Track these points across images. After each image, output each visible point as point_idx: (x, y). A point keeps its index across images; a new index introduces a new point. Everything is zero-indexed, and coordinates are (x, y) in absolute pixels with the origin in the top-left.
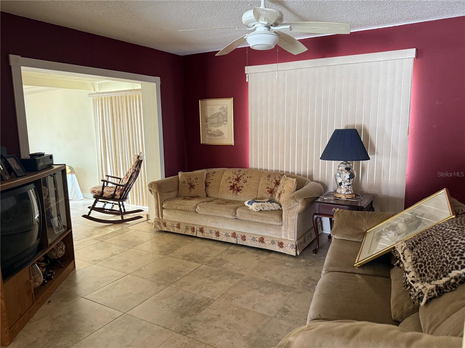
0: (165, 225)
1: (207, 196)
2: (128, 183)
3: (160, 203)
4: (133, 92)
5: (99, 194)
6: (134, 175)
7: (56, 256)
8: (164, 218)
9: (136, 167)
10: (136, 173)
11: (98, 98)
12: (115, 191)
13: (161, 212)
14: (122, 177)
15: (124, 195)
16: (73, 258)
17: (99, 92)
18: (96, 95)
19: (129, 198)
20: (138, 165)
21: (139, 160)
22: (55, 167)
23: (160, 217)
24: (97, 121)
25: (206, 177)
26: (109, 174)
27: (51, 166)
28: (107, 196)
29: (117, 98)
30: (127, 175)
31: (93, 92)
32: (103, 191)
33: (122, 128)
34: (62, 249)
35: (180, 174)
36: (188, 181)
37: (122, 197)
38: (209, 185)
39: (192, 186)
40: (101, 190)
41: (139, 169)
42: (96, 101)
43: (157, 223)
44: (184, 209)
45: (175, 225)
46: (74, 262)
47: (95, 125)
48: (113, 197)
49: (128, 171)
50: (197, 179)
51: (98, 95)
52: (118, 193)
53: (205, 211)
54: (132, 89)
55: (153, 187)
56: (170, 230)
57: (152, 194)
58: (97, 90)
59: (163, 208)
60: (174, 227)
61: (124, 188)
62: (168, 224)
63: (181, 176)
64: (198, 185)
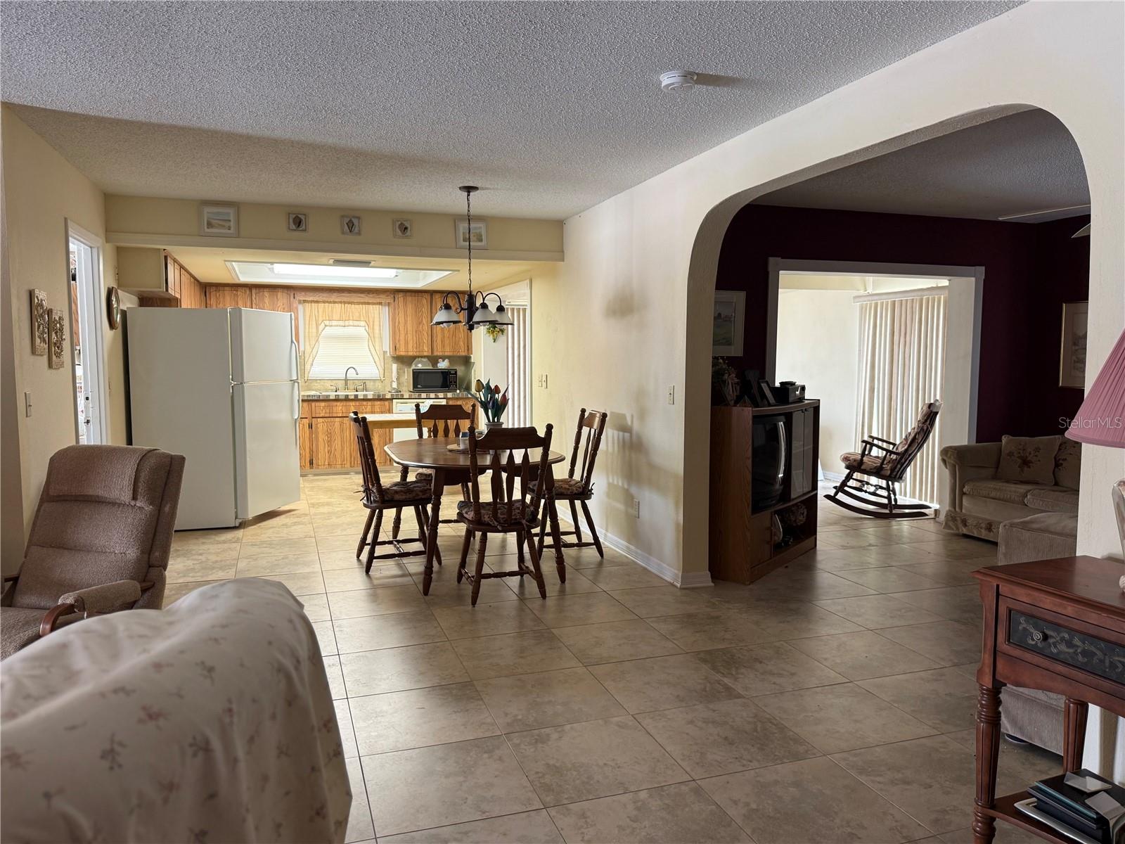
0: (964, 523)
1: (1056, 484)
2: (906, 451)
3: (959, 485)
4: (934, 292)
5: (855, 464)
6: (920, 438)
7: (795, 521)
8: (963, 511)
9: (923, 423)
10: (922, 434)
11: (871, 304)
12: (882, 463)
13: (959, 500)
14: (898, 442)
15: (898, 471)
16: (814, 532)
17: (875, 292)
18: (866, 299)
19: (906, 478)
20: (928, 421)
21: (932, 412)
22: (806, 402)
23: (957, 509)
24: (864, 344)
25: (1060, 449)
26: (875, 434)
27: (802, 399)
28: (868, 469)
29: (904, 303)
30: (906, 439)
31: (862, 292)
32: (862, 460)
33: (907, 356)
34: (803, 514)
35: (1005, 439)
36: (1019, 453)
37: (895, 473)
38: (1062, 464)
39: (1026, 462)
40: (859, 457)
41: (929, 427)
42: (866, 309)
43: (950, 519)
44: (1002, 497)
45: (983, 525)
46: (816, 539)
47: (860, 350)
48: (877, 472)
49: (909, 431)
50: (1037, 449)
51: (870, 298)
52: (887, 467)
53: (1041, 503)
54: (935, 286)
55: (949, 455)
56: (973, 533)
57: (946, 468)
58: (870, 291)
59: (965, 494)
60: (981, 528)
61: (899, 457)
62: (970, 522)
63: (1007, 443)
64: (1039, 461)
